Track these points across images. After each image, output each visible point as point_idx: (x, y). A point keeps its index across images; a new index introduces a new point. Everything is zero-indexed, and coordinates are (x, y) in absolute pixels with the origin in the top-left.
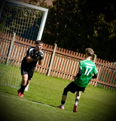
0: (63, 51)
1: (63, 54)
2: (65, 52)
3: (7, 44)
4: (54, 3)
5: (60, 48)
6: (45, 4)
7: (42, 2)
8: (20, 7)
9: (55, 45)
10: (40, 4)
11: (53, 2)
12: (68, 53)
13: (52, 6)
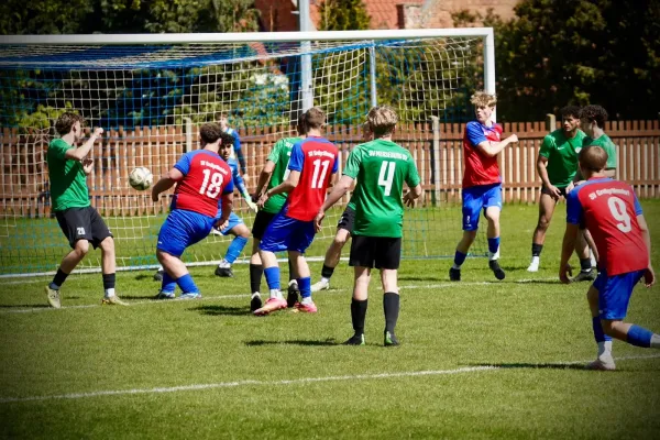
3: (423, 152)
4: (520, 11)
6: (496, 20)
8: (418, 44)
9: (549, 118)
11: (515, 9)
13: (517, 18)
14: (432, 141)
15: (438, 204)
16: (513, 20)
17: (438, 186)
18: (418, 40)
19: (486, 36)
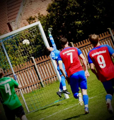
0: (81, 44)
1: (82, 46)
2: (84, 43)
5: (77, 43)
7: (39, 16)
9: (71, 43)
10: (38, 19)
11: (47, 10)
12: (86, 42)
13: (49, 13)
14: (34, 66)
15: (44, 86)
16: (48, 14)
17: (42, 80)
18: (16, 34)
19: (38, 25)
